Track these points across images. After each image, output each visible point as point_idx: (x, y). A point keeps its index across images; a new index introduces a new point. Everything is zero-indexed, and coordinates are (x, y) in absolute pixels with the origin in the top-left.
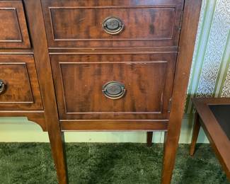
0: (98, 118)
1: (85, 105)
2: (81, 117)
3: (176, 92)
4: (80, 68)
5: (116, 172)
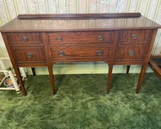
0: (125, 61)
1: (122, 58)
2: (120, 61)
3: (148, 53)
4: (124, 47)
5: (119, 82)
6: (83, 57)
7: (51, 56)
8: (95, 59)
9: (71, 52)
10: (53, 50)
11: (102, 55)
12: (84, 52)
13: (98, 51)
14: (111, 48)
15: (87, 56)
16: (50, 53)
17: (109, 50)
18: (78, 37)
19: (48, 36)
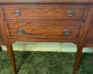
6: (47, 36)
7: (8, 34)
8: (61, 39)
9: (33, 30)
10: (11, 27)
11: (70, 35)
12: (48, 31)
13: (66, 30)
14: (82, 27)
15: (52, 36)
16: (7, 30)
17: (80, 29)
18: (41, 11)
19: (3, 10)
